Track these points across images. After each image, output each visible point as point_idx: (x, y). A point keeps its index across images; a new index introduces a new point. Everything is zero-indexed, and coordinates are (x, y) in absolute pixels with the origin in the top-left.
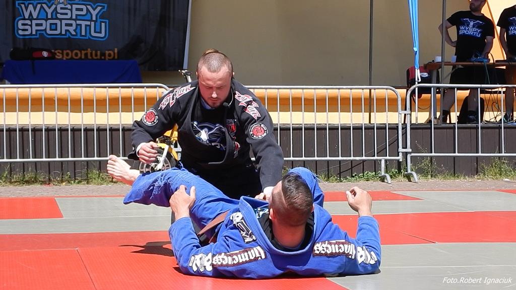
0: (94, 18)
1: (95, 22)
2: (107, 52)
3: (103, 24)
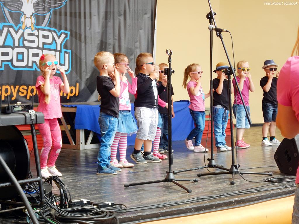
1: (60, 52)
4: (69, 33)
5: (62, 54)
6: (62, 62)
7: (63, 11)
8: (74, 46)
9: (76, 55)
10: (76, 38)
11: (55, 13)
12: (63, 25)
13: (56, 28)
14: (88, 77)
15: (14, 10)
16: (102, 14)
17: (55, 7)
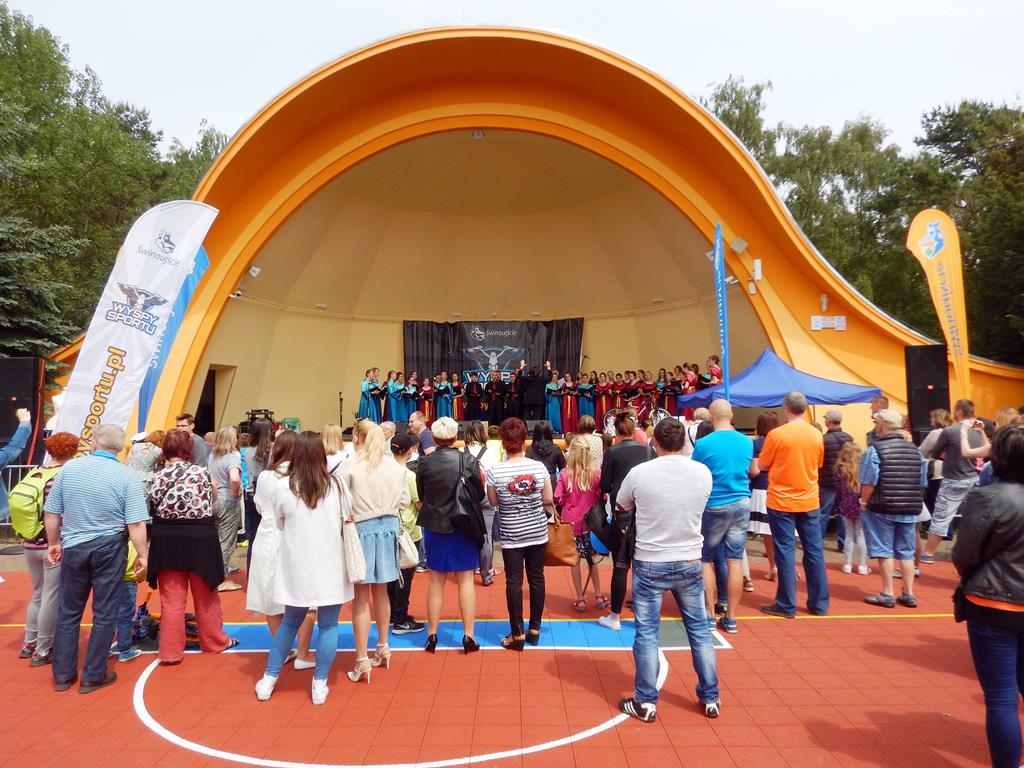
15: (484, 363)
17: (513, 358)
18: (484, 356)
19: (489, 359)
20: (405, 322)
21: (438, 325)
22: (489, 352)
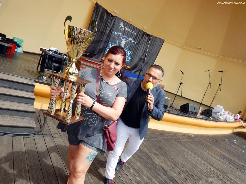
0: (128, 55)
1: (128, 56)
2: (128, 66)
3: (130, 58)
4: (132, 52)
5: (129, 57)
6: (128, 59)
7: (133, 46)
8: (132, 56)
9: (132, 59)
10: (134, 54)
11: (130, 46)
12: (132, 50)
13: (129, 50)
14: (134, 65)
15: (120, 42)
16: (143, 51)
17: (131, 45)
18: (121, 39)
19: (122, 41)
20: (96, 3)
21: (108, 13)
22: (123, 38)
